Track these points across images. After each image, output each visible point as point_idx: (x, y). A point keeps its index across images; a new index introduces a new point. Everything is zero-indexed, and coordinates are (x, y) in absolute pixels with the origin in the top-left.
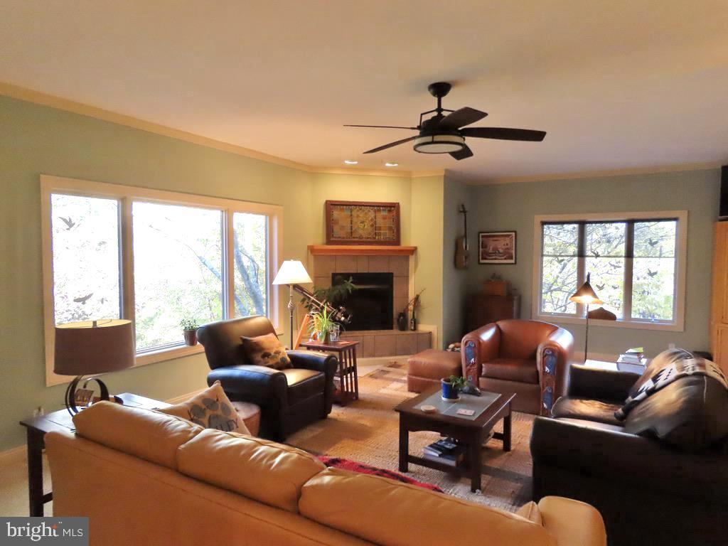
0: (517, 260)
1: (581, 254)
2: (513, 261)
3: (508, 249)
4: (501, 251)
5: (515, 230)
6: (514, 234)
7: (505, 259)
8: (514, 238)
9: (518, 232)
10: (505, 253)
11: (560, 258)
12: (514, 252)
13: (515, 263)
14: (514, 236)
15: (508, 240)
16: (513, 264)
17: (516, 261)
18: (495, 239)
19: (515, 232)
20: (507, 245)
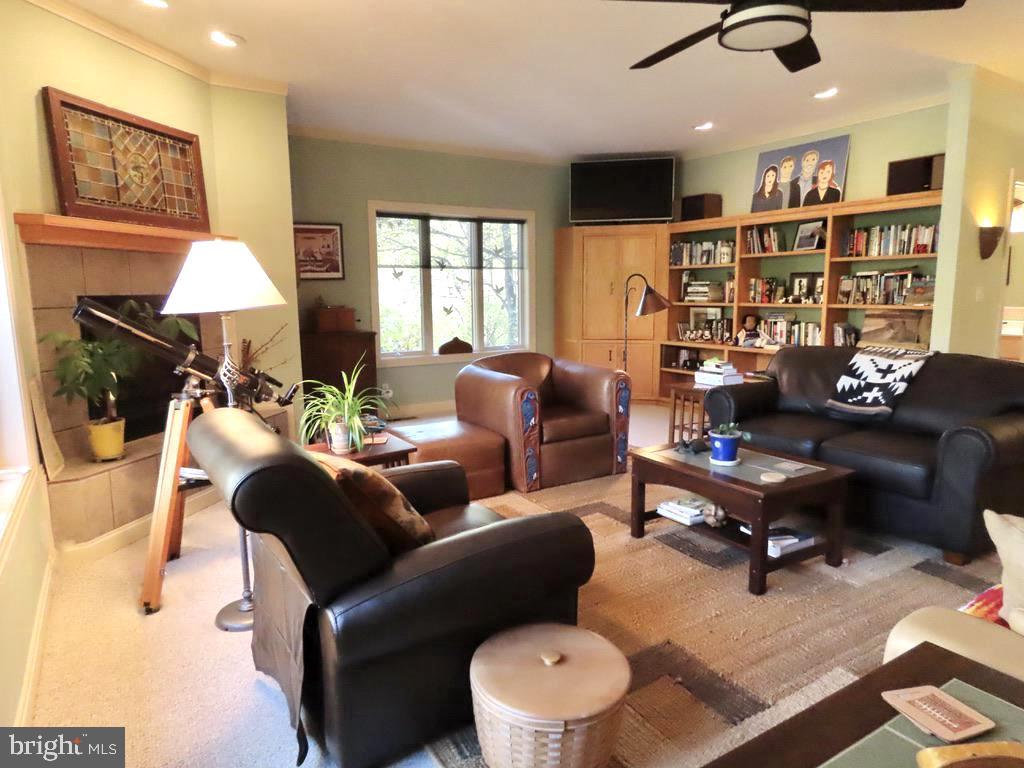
0: (346, 274)
1: (426, 264)
2: (339, 275)
3: (329, 253)
4: (319, 257)
5: (339, 221)
6: (338, 228)
7: (327, 271)
8: (339, 235)
9: (344, 227)
10: (324, 261)
11: (398, 270)
12: (340, 259)
13: (343, 278)
14: (338, 231)
15: (329, 237)
16: (339, 279)
17: (344, 275)
18: (309, 235)
19: (341, 225)
20: (329, 246)
